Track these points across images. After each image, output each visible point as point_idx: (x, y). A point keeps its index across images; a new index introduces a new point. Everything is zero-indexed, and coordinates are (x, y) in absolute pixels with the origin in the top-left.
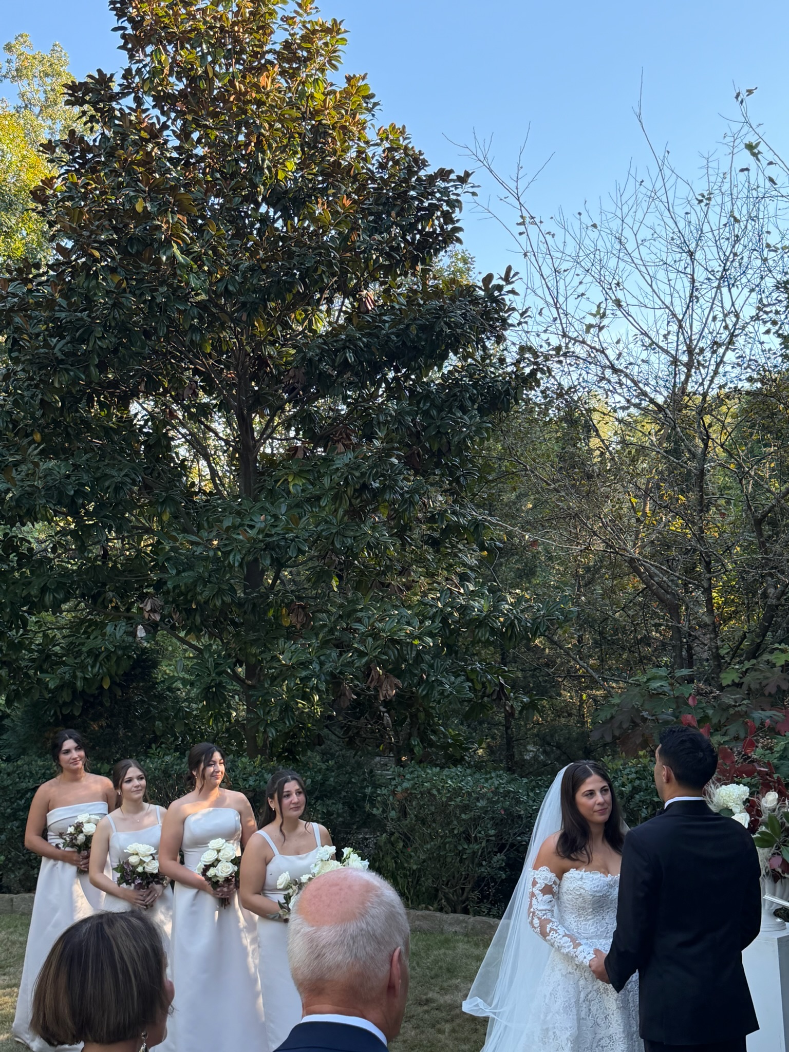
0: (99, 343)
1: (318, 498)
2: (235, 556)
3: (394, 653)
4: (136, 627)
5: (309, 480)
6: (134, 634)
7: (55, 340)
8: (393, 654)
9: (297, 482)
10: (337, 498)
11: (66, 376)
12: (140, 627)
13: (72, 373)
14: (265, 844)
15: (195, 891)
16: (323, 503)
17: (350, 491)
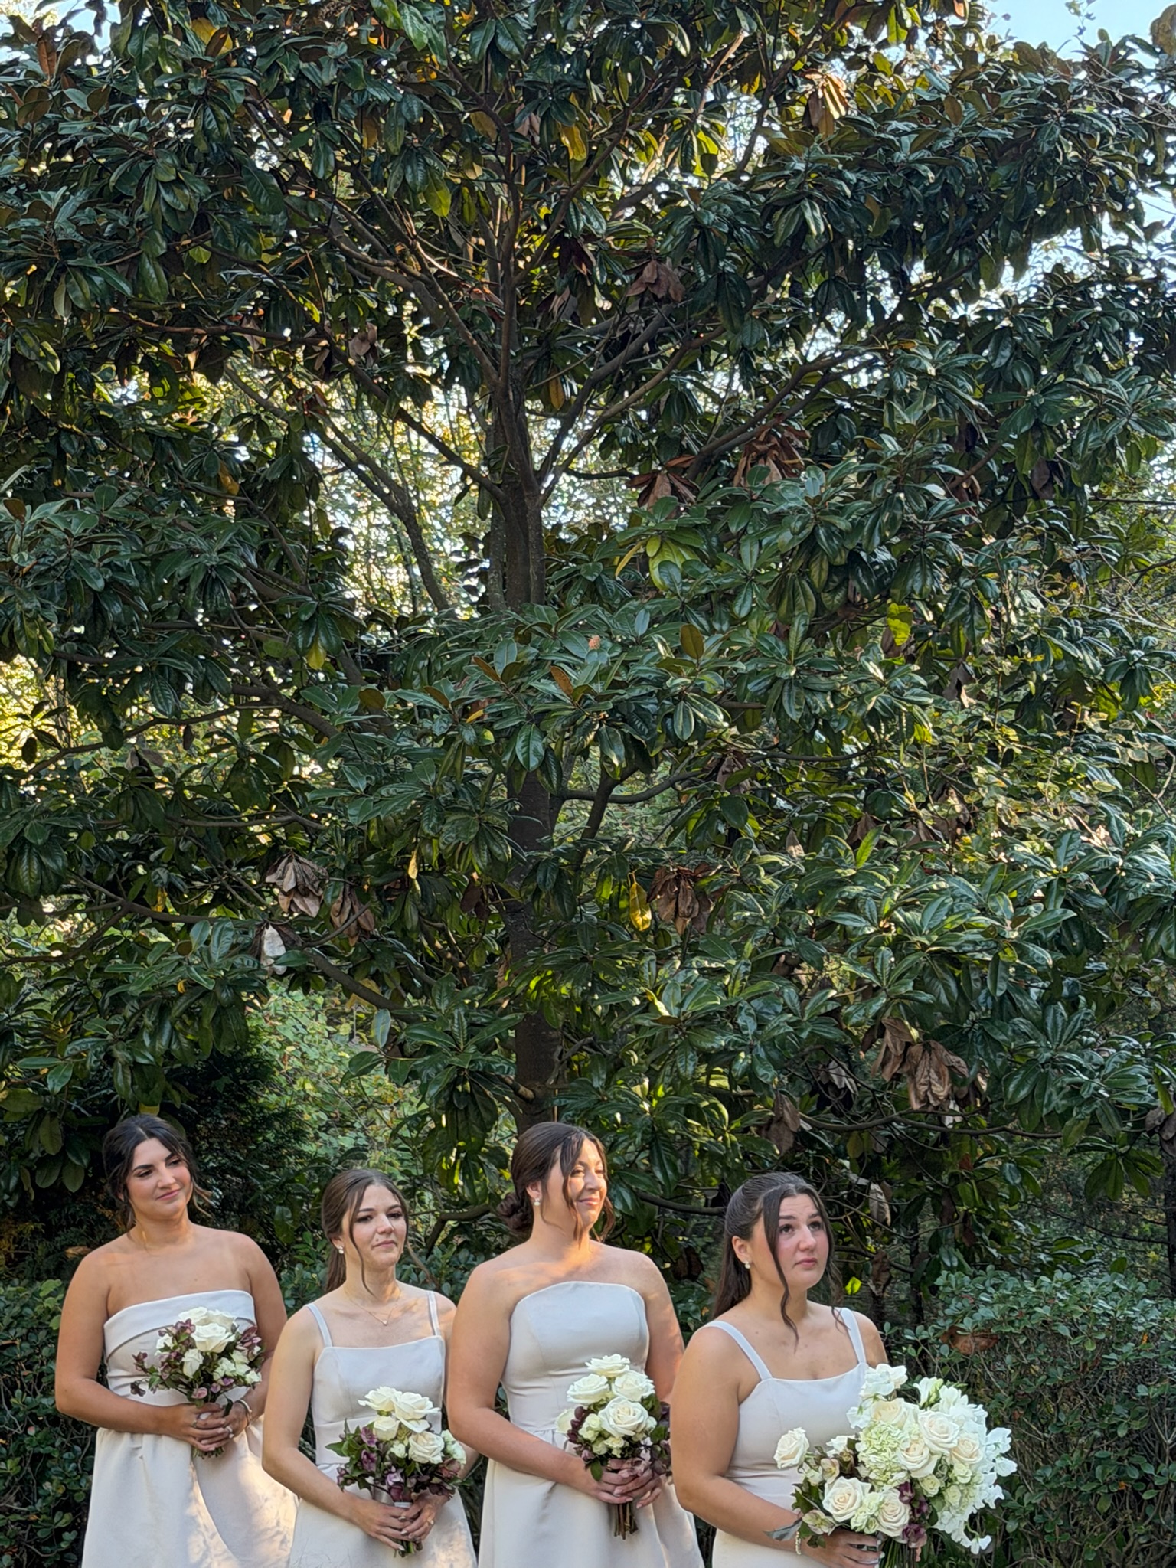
0: (168, 198)
1: (728, 597)
2: (527, 742)
3: (946, 987)
4: (261, 932)
5: (696, 551)
6: (255, 950)
7: (57, 196)
8: (943, 991)
9: (669, 558)
10: (781, 592)
11: (85, 285)
12: (270, 932)
13: (98, 280)
14: (735, 1351)
15: (548, 1485)
16: (741, 609)
17: (818, 573)
